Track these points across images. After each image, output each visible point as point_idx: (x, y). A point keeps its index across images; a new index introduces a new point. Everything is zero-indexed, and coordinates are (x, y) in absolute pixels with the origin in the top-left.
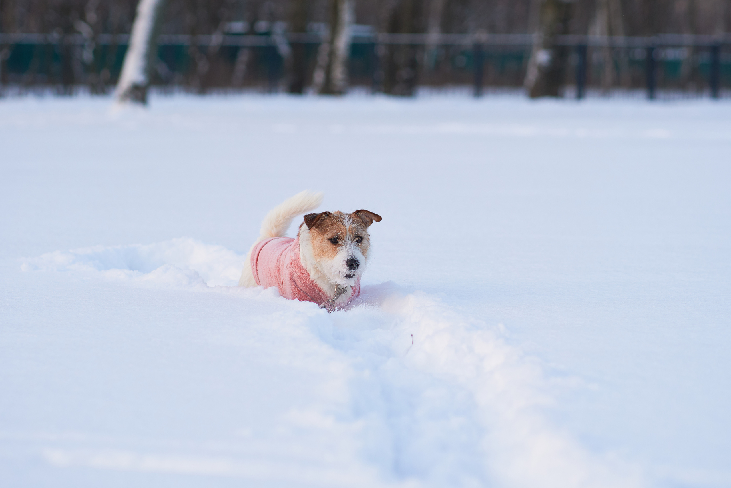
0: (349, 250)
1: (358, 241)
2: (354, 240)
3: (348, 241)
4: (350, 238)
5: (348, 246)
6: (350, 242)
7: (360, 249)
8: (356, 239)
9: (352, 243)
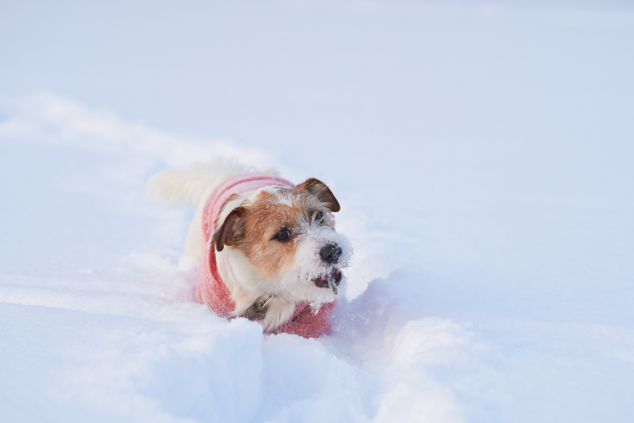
0: (315, 236)
1: (317, 218)
2: (310, 219)
3: (304, 224)
4: (303, 219)
5: (309, 232)
6: (308, 226)
7: (327, 227)
8: (314, 217)
9: (310, 225)
